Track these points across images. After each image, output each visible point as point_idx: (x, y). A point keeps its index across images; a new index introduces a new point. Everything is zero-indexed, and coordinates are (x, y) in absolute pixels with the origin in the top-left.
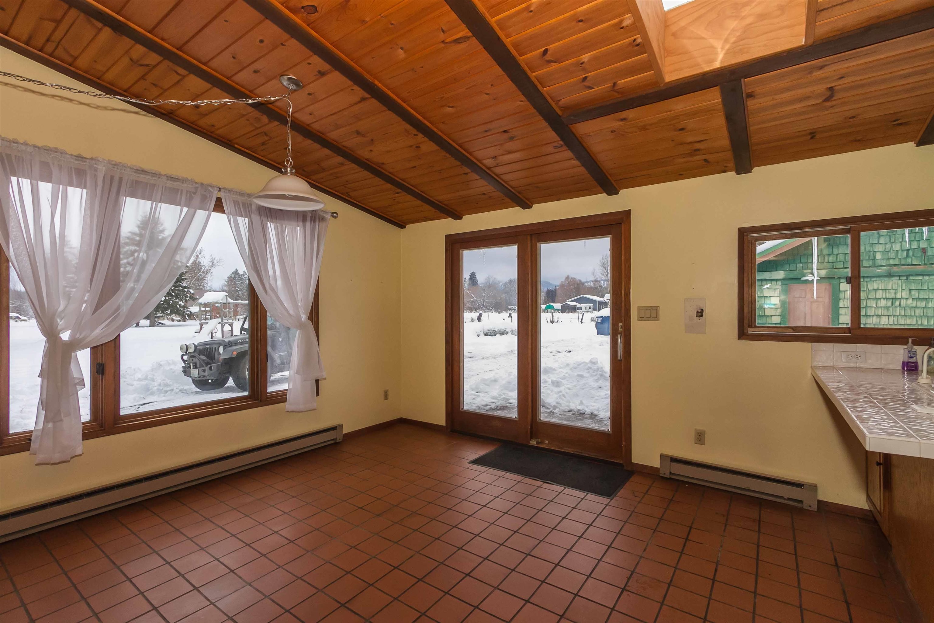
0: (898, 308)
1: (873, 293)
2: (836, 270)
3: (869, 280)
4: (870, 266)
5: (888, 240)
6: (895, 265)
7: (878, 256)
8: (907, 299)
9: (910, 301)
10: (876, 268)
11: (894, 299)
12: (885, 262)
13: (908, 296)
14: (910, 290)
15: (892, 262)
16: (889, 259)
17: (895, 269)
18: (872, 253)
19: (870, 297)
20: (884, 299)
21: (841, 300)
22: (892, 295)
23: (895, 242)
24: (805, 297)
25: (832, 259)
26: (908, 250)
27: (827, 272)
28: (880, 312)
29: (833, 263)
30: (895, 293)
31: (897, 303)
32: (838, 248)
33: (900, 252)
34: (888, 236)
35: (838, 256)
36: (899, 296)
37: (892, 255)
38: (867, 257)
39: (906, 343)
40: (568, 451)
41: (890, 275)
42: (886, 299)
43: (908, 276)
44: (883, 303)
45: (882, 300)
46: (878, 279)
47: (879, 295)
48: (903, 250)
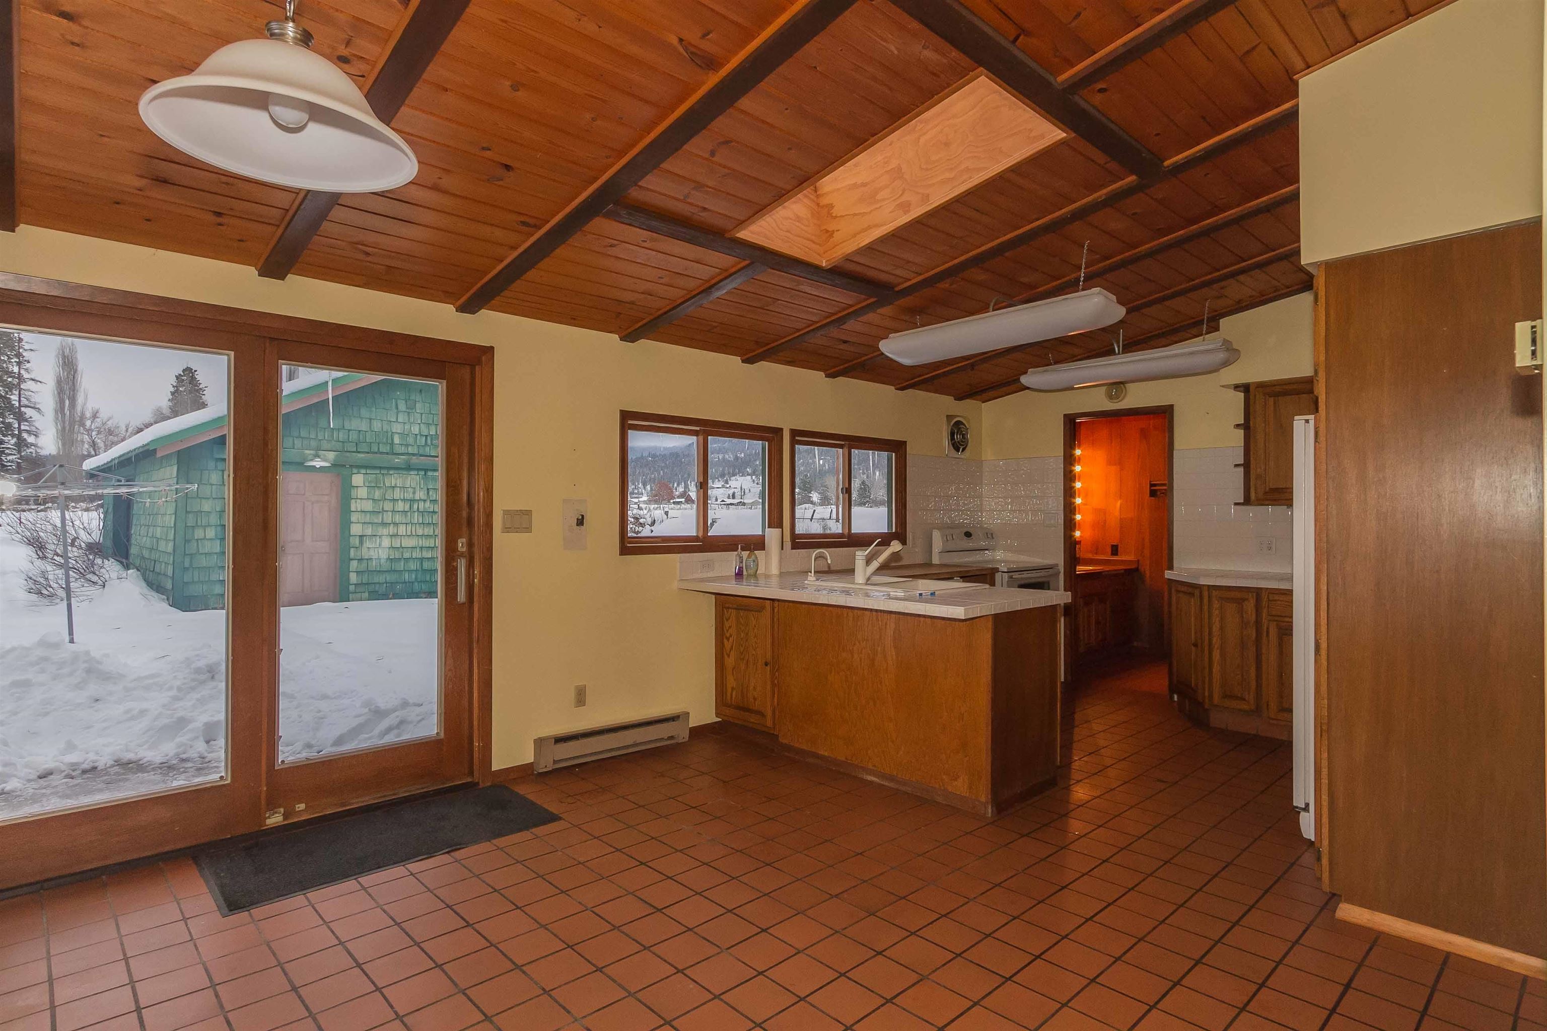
0: (416, 514)
1: (390, 491)
2: (348, 454)
3: (385, 472)
4: (387, 453)
5: (407, 419)
6: (413, 455)
7: (397, 440)
8: (425, 501)
9: (428, 504)
10: (393, 457)
11: (412, 501)
12: (403, 450)
13: (425, 498)
14: (428, 489)
15: (410, 450)
16: (407, 445)
17: (414, 460)
18: (390, 434)
19: (386, 497)
20: (402, 500)
21: (353, 501)
22: (409, 496)
23: (414, 423)
24: (304, 495)
25: (342, 436)
26: (426, 436)
27: (337, 456)
28: (398, 518)
29: (343, 442)
30: (414, 493)
31: (415, 506)
32: (350, 420)
33: (418, 437)
34: (406, 414)
35: (351, 432)
36: (417, 497)
37: (411, 440)
38: (385, 440)
39: (736, 550)
40: (365, 804)
41: (408, 468)
42: (404, 500)
43: (426, 470)
44: (400, 506)
45: (400, 501)
46: (396, 472)
47: (397, 494)
48: (421, 435)
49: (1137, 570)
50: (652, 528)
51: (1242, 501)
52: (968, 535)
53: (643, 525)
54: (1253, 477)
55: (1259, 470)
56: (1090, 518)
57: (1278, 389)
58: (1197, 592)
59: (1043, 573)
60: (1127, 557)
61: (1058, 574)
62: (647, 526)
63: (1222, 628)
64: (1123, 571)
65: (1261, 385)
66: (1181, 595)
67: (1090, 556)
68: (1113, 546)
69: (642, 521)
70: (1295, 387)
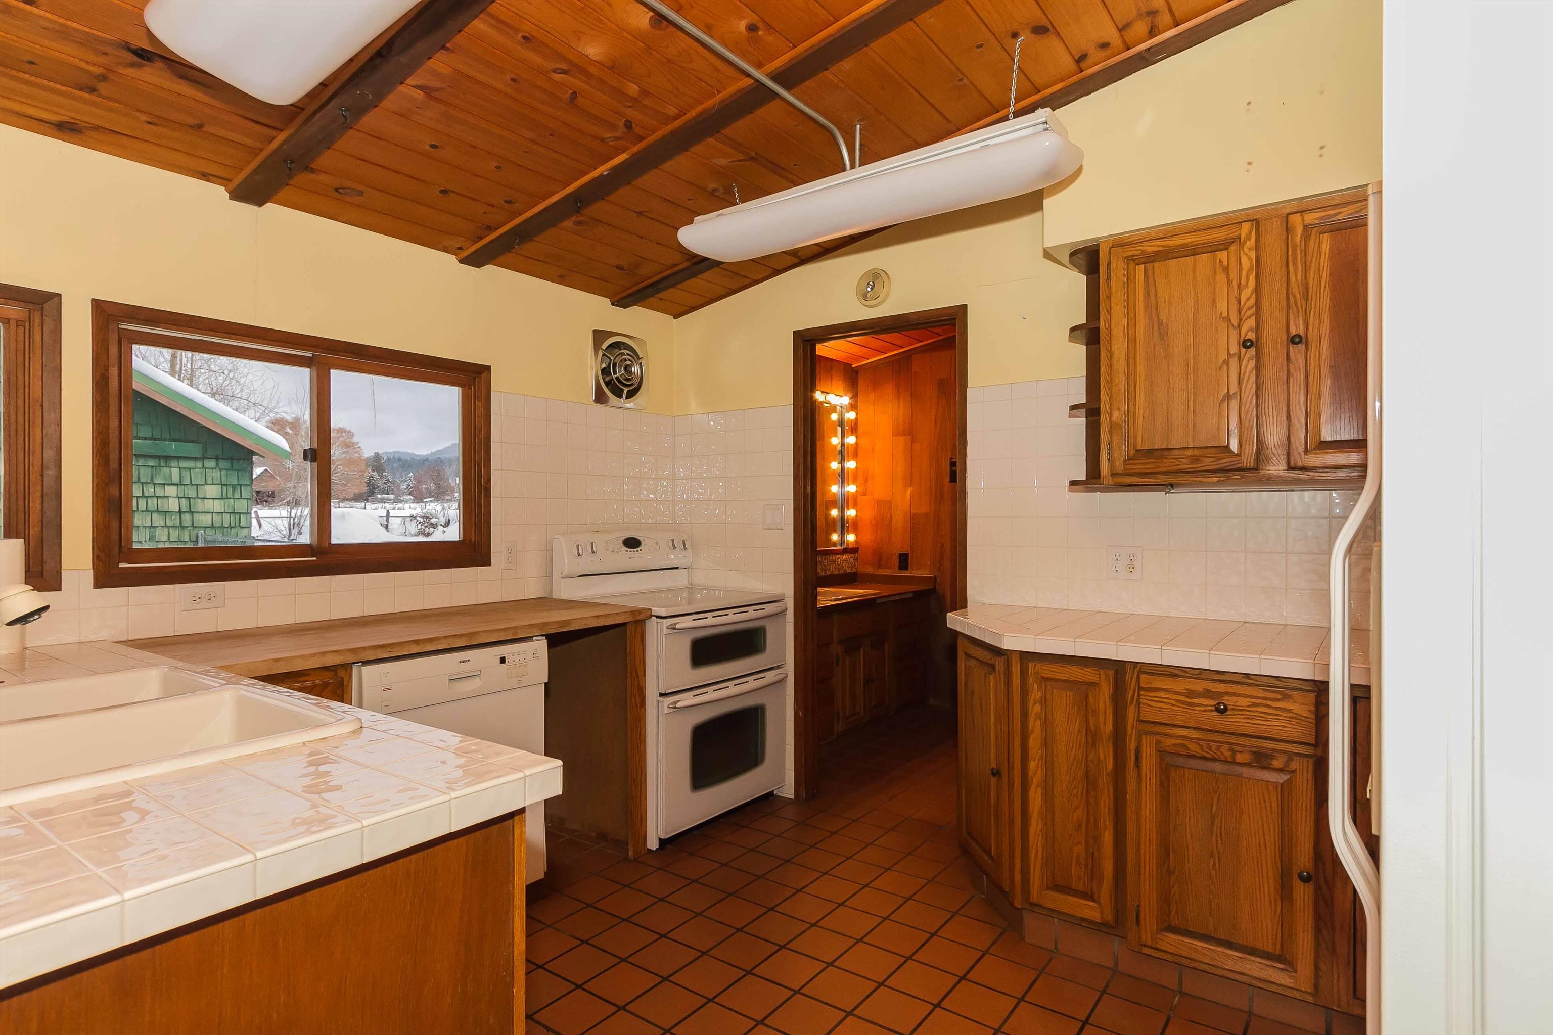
49: (933, 591)
50: (445, 529)
51: (1083, 477)
52: (632, 543)
53: (434, 526)
54: (1104, 427)
55: (1116, 414)
56: (869, 514)
57: (1150, 248)
58: (999, 663)
59: (751, 613)
60: (920, 571)
61: (782, 613)
62: (440, 528)
63: (1046, 744)
64: (911, 595)
65: (1120, 243)
66: (972, 663)
67: (870, 570)
68: (901, 555)
69: (433, 520)
70: (1179, 241)
